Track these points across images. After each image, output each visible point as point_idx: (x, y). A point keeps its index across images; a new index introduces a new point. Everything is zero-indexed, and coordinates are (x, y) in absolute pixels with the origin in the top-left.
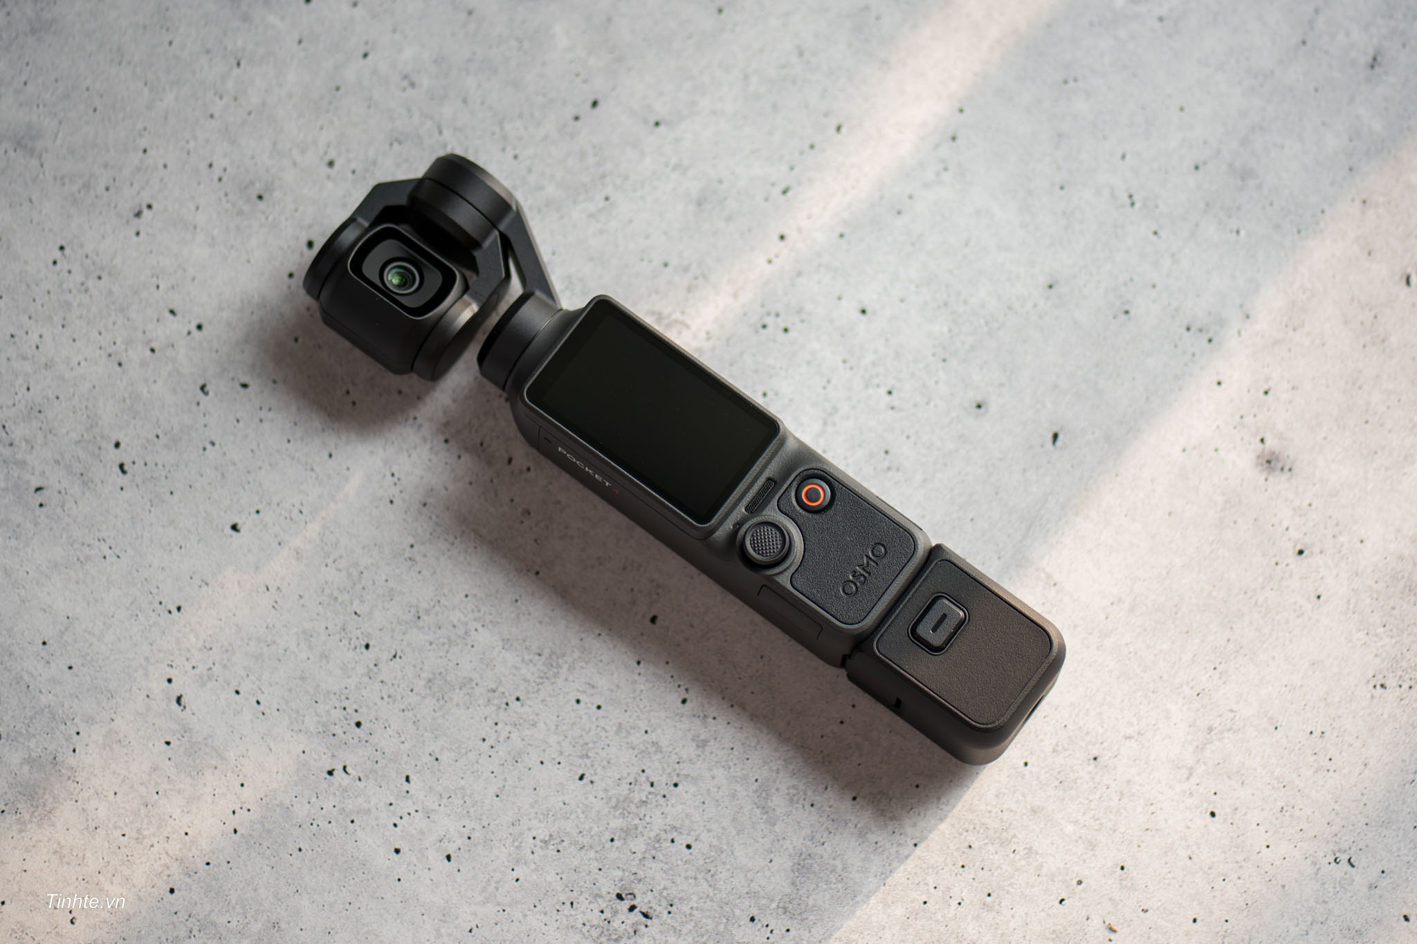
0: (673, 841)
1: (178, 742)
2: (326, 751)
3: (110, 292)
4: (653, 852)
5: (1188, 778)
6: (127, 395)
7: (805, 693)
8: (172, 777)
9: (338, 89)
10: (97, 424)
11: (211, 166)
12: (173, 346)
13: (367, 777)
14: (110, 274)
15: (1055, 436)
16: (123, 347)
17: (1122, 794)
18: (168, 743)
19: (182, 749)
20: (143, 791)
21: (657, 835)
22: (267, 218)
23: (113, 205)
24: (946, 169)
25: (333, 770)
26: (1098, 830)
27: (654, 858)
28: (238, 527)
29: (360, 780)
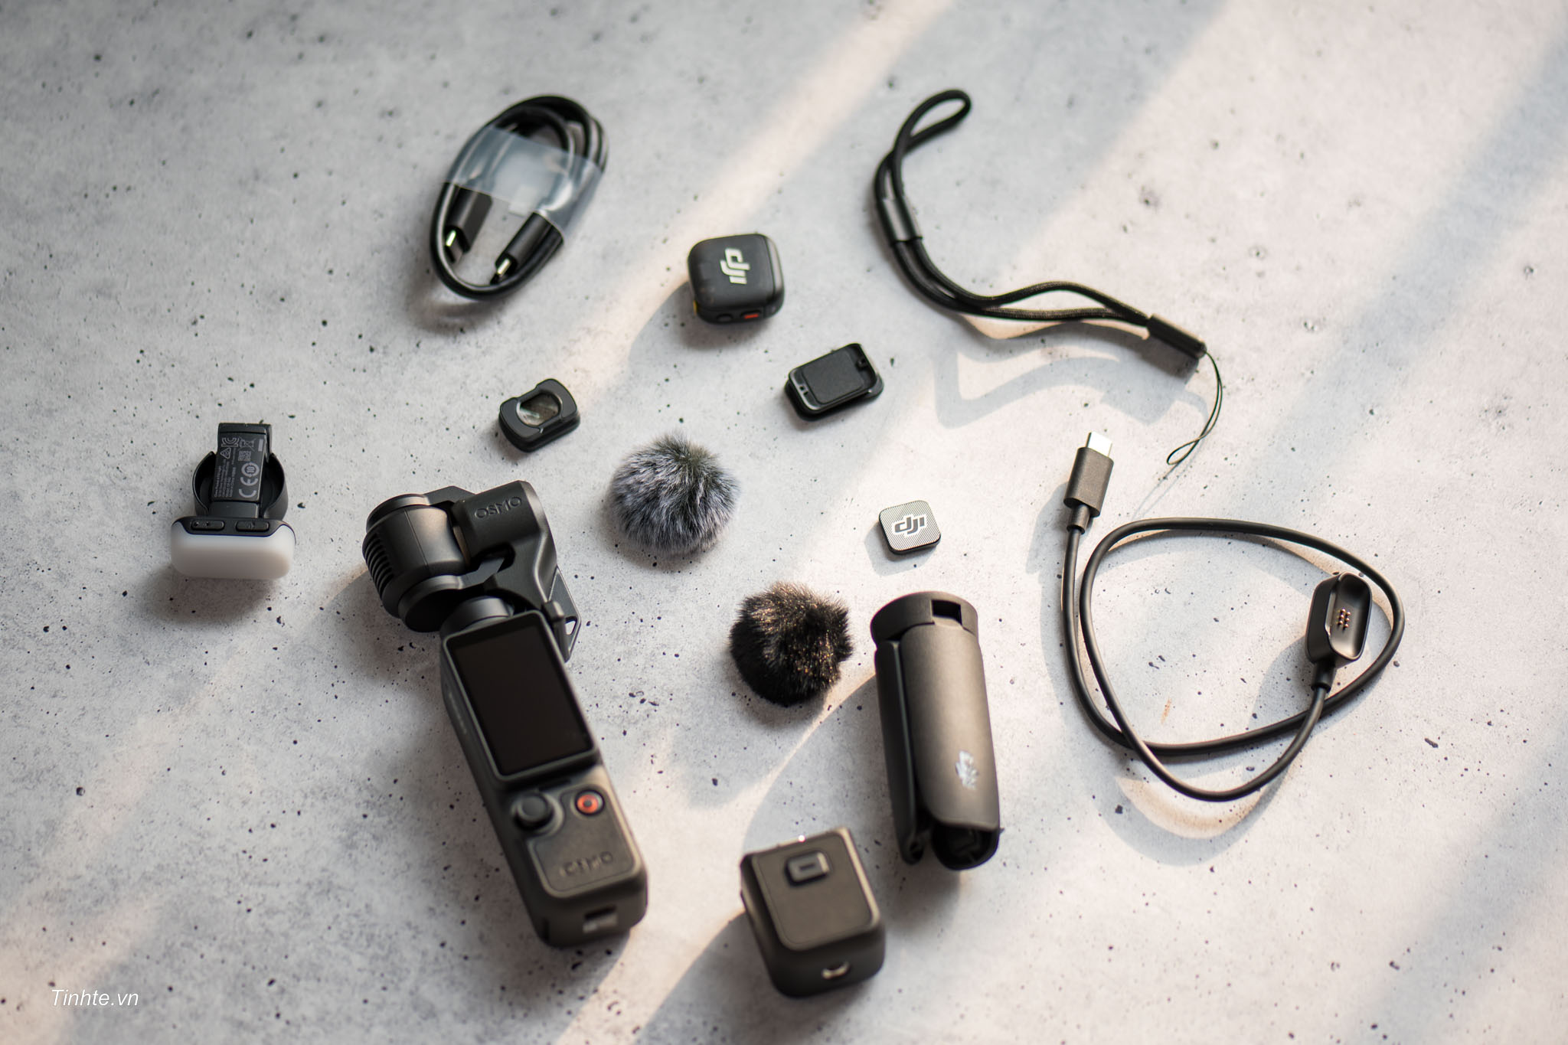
0: (664, 654)
1: (283, 647)
2: (395, 636)
3: (182, 374)
4: (651, 663)
5: (1036, 557)
6: (205, 435)
7: (743, 546)
8: (282, 669)
9: (327, 226)
10: (186, 456)
11: (243, 286)
12: (235, 400)
13: (429, 648)
14: (180, 363)
15: (892, 361)
16: (198, 406)
17: (990, 574)
18: (275, 649)
19: (287, 651)
20: (262, 681)
21: (652, 652)
22: (290, 312)
23: (175, 320)
24: (778, 211)
25: (402, 647)
26: (977, 599)
27: (652, 666)
28: (303, 505)
29: (423, 650)
